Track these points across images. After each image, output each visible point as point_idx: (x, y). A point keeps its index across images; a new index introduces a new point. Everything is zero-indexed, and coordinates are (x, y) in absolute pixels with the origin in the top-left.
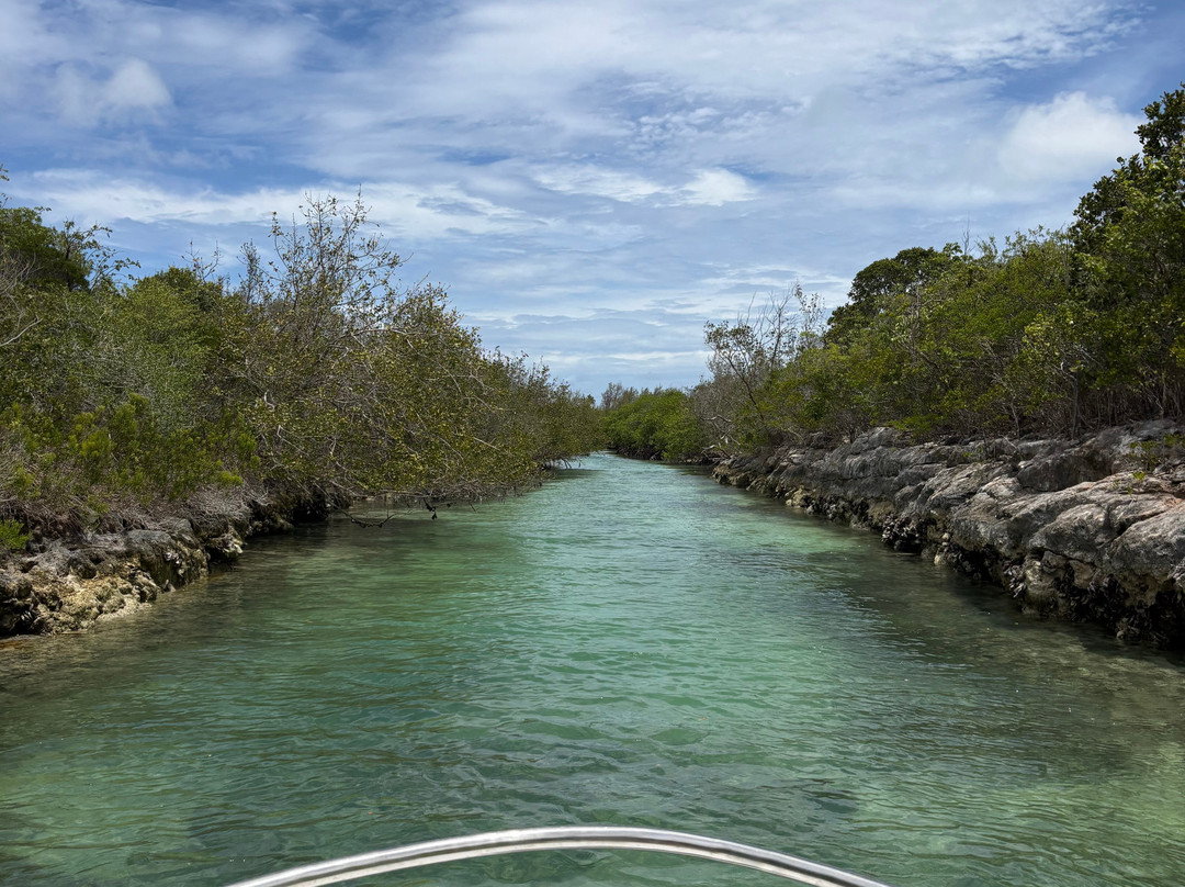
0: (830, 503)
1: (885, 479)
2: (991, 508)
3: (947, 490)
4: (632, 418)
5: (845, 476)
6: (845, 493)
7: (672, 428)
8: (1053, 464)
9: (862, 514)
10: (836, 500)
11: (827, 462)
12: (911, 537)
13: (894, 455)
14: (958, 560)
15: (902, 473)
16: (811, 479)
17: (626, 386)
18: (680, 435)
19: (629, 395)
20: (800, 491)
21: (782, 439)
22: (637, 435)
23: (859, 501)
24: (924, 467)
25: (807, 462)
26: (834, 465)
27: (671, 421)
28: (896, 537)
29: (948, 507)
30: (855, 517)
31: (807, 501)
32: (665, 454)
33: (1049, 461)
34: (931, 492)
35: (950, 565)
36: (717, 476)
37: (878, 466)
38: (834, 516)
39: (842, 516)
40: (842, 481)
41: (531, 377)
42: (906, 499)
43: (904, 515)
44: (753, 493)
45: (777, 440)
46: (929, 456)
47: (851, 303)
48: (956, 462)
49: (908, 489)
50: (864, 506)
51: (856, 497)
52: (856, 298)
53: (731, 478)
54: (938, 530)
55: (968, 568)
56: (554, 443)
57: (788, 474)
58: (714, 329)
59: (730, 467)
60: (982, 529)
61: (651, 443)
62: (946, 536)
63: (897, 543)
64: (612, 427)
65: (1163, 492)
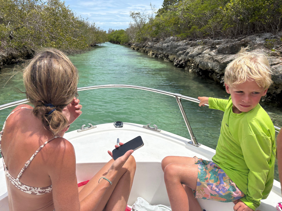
0: (159, 55)
1: (173, 49)
2: (210, 58)
3: (193, 53)
4: (114, 35)
5: (163, 48)
6: (163, 52)
7: (122, 37)
8: (230, 46)
9: (167, 58)
10: (160, 54)
11: (158, 45)
12: (182, 64)
13: (176, 43)
14: (198, 72)
15: (179, 48)
16: (154, 49)
17: (113, 29)
18: (124, 39)
19: (113, 31)
20: (151, 52)
21: (146, 40)
22: (115, 39)
23: (166, 54)
24: (185, 46)
25: (152, 45)
26: (160, 46)
27: (122, 36)
28: (178, 64)
29: (193, 57)
30: (165, 58)
31: (153, 54)
32: (121, 43)
33: (228, 45)
34: (188, 53)
35: (194, 72)
36: (132, 48)
37: (172, 46)
38: (160, 58)
39: (162, 58)
40: (162, 49)
41: (91, 25)
42: (180, 54)
43: (180, 59)
44: (140, 52)
45: (145, 40)
46: (186, 44)
47: (162, 8)
48: (194, 45)
49: (180, 52)
50: (168, 56)
51: (166, 53)
52: (163, 7)
53: (135, 48)
54: (190, 63)
55: (201, 74)
56: (97, 40)
57: (148, 48)
58: (132, 13)
59: (135, 46)
60: (209, 65)
61: (118, 40)
62: (193, 65)
63: (178, 66)
64: (110, 37)
65: (278, 55)
